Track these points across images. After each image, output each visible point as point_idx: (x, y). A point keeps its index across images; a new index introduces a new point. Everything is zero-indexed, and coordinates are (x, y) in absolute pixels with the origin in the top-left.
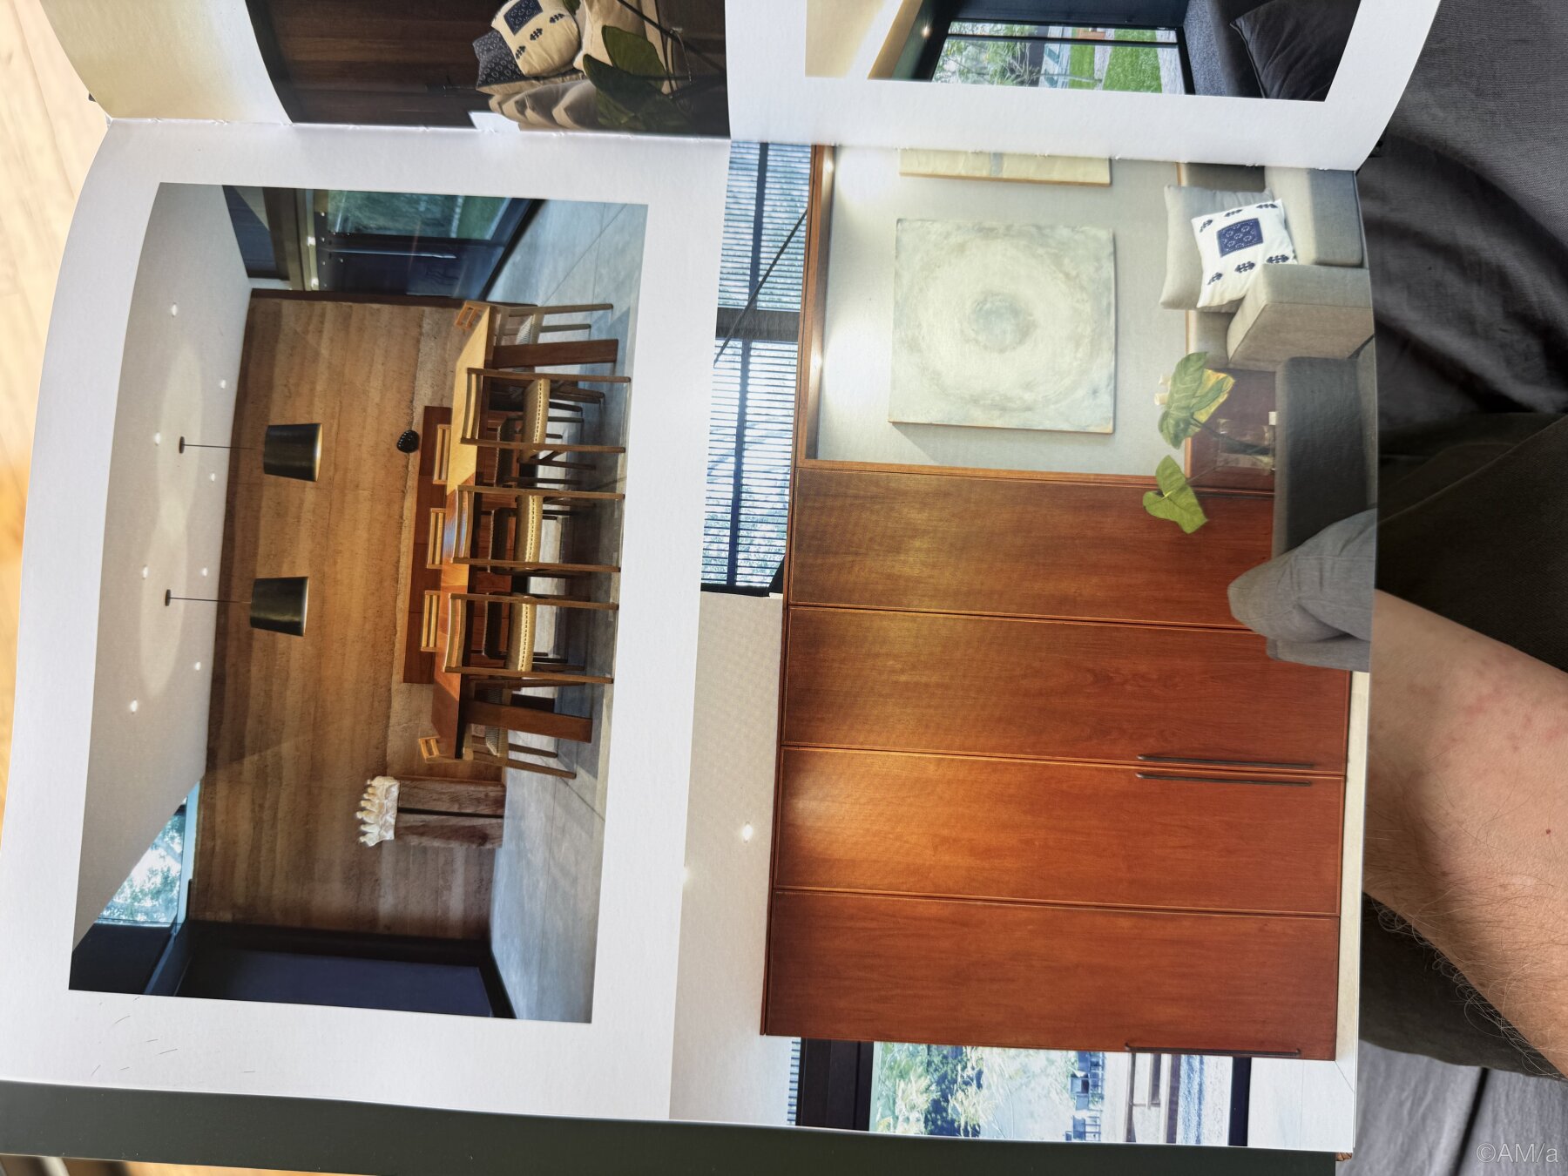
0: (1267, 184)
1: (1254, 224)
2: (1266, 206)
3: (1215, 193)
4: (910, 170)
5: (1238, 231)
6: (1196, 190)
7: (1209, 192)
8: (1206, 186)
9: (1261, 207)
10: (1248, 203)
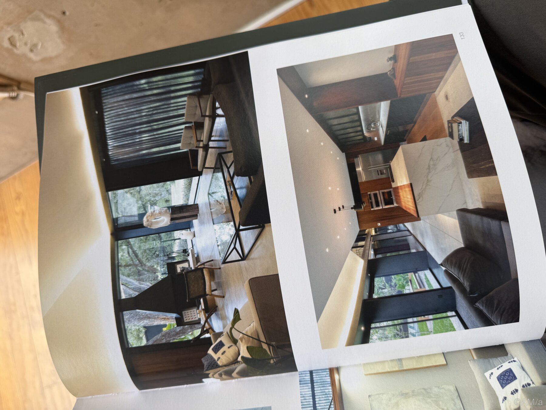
0: (508, 351)
1: (510, 371)
2: (512, 362)
3: (489, 360)
4: (368, 373)
5: (505, 375)
6: (481, 360)
7: (486, 360)
8: (485, 358)
9: (509, 362)
10: (504, 362)
